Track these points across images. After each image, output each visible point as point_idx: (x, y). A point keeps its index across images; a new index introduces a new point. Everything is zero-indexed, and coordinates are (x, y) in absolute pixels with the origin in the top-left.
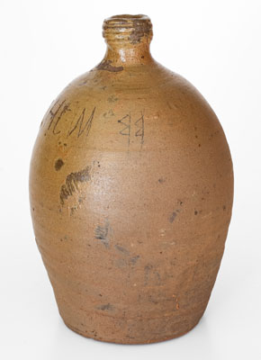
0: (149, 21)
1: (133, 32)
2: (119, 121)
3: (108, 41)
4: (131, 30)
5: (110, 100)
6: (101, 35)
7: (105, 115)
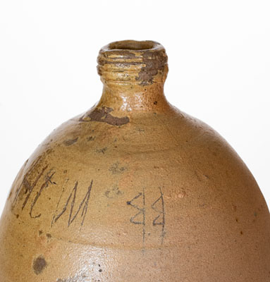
0: (164, 51)
1: (143, 70)
2: (129, 203)
3: (106, 80)
4: (140, 67)
5: (114, 170)
6: (96, 71)
7: (107, 192)
